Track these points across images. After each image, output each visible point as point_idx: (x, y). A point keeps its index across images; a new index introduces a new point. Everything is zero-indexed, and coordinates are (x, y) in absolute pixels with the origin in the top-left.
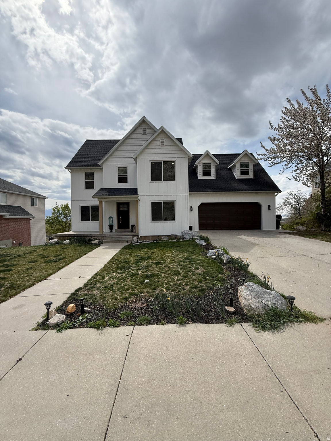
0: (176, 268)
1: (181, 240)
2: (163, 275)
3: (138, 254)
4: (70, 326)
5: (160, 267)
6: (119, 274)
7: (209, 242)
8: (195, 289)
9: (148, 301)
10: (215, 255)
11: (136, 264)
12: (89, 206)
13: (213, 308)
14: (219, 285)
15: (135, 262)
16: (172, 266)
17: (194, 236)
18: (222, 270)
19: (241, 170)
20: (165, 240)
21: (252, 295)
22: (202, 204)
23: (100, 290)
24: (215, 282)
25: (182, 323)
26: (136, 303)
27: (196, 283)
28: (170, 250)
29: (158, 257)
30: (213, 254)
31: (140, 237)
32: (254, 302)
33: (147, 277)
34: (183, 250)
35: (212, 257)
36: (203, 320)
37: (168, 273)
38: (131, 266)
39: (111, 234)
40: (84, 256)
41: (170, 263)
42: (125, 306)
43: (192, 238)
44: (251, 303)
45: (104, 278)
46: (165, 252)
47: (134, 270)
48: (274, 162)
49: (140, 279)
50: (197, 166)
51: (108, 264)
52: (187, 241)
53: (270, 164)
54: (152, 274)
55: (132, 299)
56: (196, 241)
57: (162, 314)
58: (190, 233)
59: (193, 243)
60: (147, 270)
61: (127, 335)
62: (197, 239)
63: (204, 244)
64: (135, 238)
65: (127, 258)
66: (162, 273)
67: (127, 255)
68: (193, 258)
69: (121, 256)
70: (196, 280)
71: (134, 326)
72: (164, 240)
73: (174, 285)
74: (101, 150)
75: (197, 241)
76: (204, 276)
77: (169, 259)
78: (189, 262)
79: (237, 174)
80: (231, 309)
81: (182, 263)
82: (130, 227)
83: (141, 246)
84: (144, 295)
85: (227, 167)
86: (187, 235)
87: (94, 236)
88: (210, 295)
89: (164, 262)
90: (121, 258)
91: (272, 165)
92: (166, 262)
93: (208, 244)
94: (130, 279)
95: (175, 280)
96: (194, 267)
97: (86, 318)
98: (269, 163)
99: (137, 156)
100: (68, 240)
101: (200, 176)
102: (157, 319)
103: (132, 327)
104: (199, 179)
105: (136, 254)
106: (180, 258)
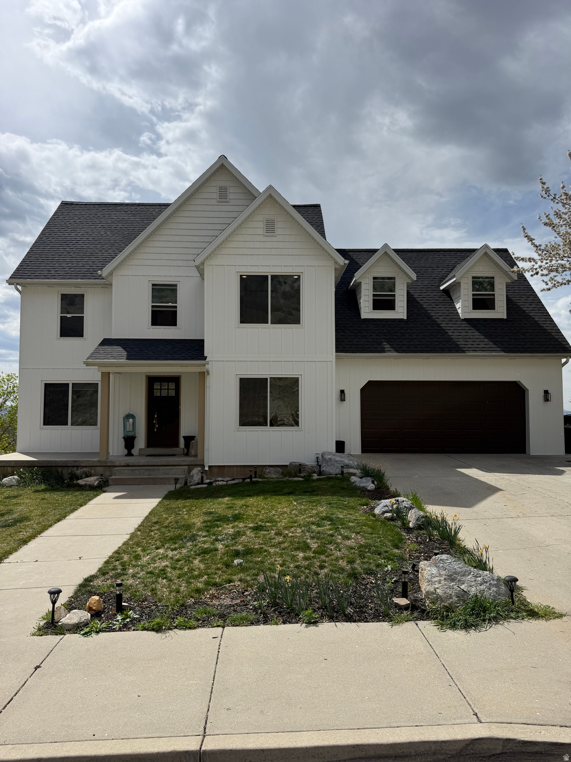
0: (301, 537)
1: (315, 476)
2: (272, 550)
3: (209, 510)
4: (102, 628)
5: (264, 535)
6: (172, 550)
7: (384, 484)
8: (340, 573)
9: (245, 596)
10: (391, 510)
11: (208, 531)
12: (68, 384)
13: (370, 603)
14: (389, 566)
15: (206, 527)
16: (293, 533)
17: (348, 466)
18: (401, 540)
19: (473, 295)
20: (274, 476)
21: (441, 575)
22: (370, 384)
23: (139, 578)
24: (383, 561)
25: (312, 622)
26: (221, 599)
27: (343, 563)
28: (288, 501)
29: (258, 515)
30: (387, 508)
31: (207, 468)
32: (445, 586)
33: (237, 554)
34: (317, 500)
35: (385, 515)
36: (349, 619)
37: (283, 546)
38: (197, 535)
39: (130, 460)
40: (72, 516)
41: (286, 528)
42: (200, 602)
43: (342, 472)
44: (438, 588)
45: (140, 559)
46: (274, 506)
47: (204, 542)
48: (555, 279)
49: (221, 559)
50: (358, 285)
51: (139, 533)
52: (329, 479)
53: (547, 284)
54: (248, 549)
55: (211, 592)
56: (353, 481)
57: (275, 611)
58: (338, 459)
59: (345, 484)
60: (236, 543)
61: (213, 638)
62: (354, 474)
63: (371, 486)
64: (196, 471)
65: (183, 518)
66: (271, 547)
67: (181, 513)
68: (341, 516)
69: (166, 514)
70: (342, 559)
71: (224, 627)
72: (270, 478)
73: (297, 567)
74: (102, 233)
75: (353, 479)
76: (361, 551)
77: (285, 519)
78: (330, 525)
79: (463, 307)
80: (403, 602)
81: (314, 527)
82: (182, 442)
83: (213, 492)
84: (235, 585)
85: (439, 286)
86: (329, 464)
87: (83, 465)
88: (367, 584)
89: (273, 526)
90: (167, 519)
91: (550, 285)
92: (279, 525)
93: (379, 488)
94: (199, 558)
95: (298, 558)
96: (341, 535)
97: (130, 618)
98: (544, 281)
99: (204, 260)
100: (14, 475)
101: (367, 311)
102: (265, 617)
103: (220, 629)
104: (363, 317)
105: (204, 510)
106: (311, 517)
